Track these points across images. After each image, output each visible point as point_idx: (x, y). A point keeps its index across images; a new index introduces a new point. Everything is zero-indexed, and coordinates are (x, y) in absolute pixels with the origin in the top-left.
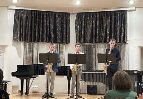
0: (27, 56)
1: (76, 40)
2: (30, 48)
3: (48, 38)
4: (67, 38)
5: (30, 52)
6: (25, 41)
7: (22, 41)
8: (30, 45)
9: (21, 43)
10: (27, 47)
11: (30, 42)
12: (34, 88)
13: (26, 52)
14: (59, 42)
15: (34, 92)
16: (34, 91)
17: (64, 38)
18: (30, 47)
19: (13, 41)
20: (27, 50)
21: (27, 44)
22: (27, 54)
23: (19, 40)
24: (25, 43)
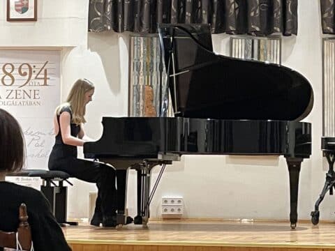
0: (141, 84)
1: (323, 19)
2: (152, 56)
3: (214, 16)
4: (288, 16)
5: (152, 70)
6: (131, 29)
7: (123, 30)
8: (152, 46)
9: (118, 38)
10: (139, 53)
11: (151, 35)
12: (169, 203)
13: (138, 70)
14: (258, 29)
15: (166, 218)
16: (169, 212)
17: (278, 15)
18: (152, 52)
19: (89, 31)
20: (142, 61)
21: (140, 42)
22: (140, 78)
23: (109, 28)
24: (131, 36)
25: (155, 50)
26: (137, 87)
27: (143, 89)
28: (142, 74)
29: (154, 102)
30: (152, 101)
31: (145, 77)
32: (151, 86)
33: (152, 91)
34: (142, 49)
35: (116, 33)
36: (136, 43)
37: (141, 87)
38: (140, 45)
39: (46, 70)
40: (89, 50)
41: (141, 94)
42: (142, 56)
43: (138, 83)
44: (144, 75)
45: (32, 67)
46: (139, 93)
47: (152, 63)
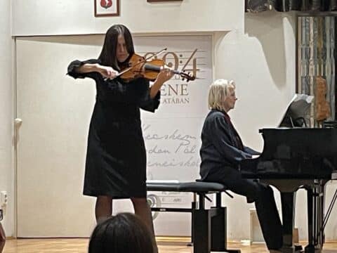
0: (311, 75)
2: (325, 40)
5: (324, 57)
6: (298, 7)
7: (287, 10)
8: (324, 28)
9: (281, 19)
10: (308, 37)
11: (322, 14)
13: (308, 58)
19: (246, 11)
20: (312, 47)
21: (309, 23)
22: (310, 67)
23: (271, 7)
24: (297, 16)
25: (328, 33)
26: (307, 79)
27: (315, 80)
28: (312, 63)
29: (328, 96)
30: (326, 95)
31: (316, 67)
32: (324, 77)
33: (325, 83)
34: (312, 31)
35: (279, 13)
36: (304, 25)
37: (312, 78)
38: (309, 26)
39: (195, 61)
40: (247, 34)
41: (312, 88)
42: (312, 40)
43: (308, 73)
44: (315, 64)
45: (179, 57)
46: (309, 86)
47: (325, 48)
